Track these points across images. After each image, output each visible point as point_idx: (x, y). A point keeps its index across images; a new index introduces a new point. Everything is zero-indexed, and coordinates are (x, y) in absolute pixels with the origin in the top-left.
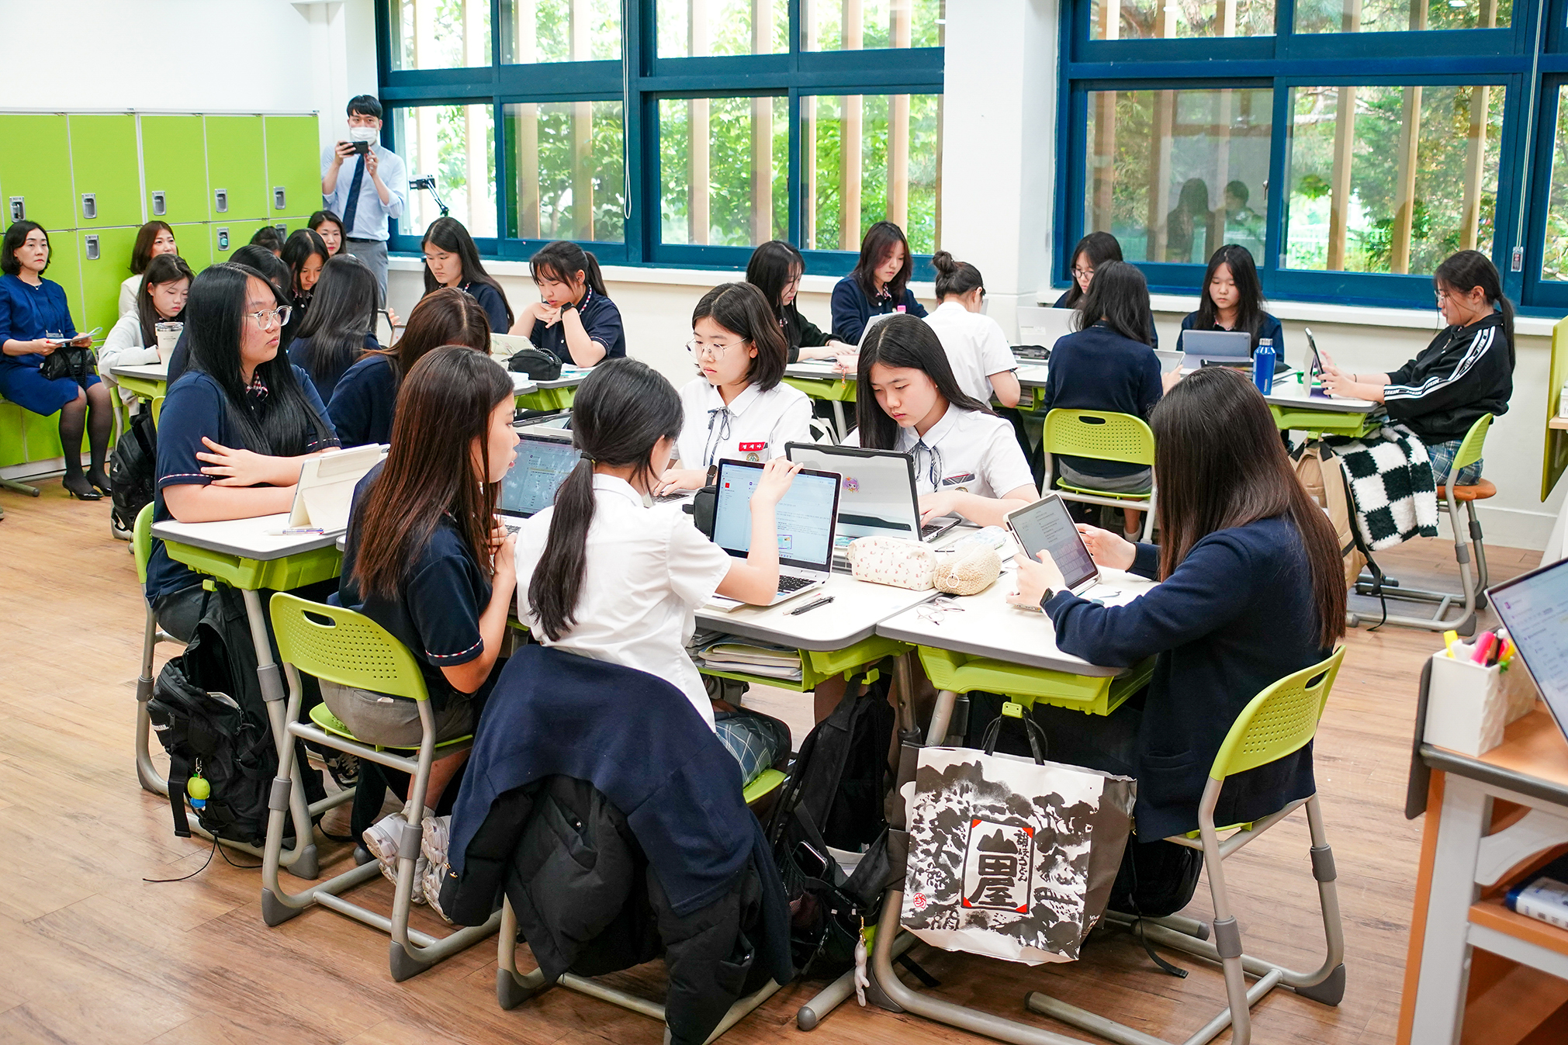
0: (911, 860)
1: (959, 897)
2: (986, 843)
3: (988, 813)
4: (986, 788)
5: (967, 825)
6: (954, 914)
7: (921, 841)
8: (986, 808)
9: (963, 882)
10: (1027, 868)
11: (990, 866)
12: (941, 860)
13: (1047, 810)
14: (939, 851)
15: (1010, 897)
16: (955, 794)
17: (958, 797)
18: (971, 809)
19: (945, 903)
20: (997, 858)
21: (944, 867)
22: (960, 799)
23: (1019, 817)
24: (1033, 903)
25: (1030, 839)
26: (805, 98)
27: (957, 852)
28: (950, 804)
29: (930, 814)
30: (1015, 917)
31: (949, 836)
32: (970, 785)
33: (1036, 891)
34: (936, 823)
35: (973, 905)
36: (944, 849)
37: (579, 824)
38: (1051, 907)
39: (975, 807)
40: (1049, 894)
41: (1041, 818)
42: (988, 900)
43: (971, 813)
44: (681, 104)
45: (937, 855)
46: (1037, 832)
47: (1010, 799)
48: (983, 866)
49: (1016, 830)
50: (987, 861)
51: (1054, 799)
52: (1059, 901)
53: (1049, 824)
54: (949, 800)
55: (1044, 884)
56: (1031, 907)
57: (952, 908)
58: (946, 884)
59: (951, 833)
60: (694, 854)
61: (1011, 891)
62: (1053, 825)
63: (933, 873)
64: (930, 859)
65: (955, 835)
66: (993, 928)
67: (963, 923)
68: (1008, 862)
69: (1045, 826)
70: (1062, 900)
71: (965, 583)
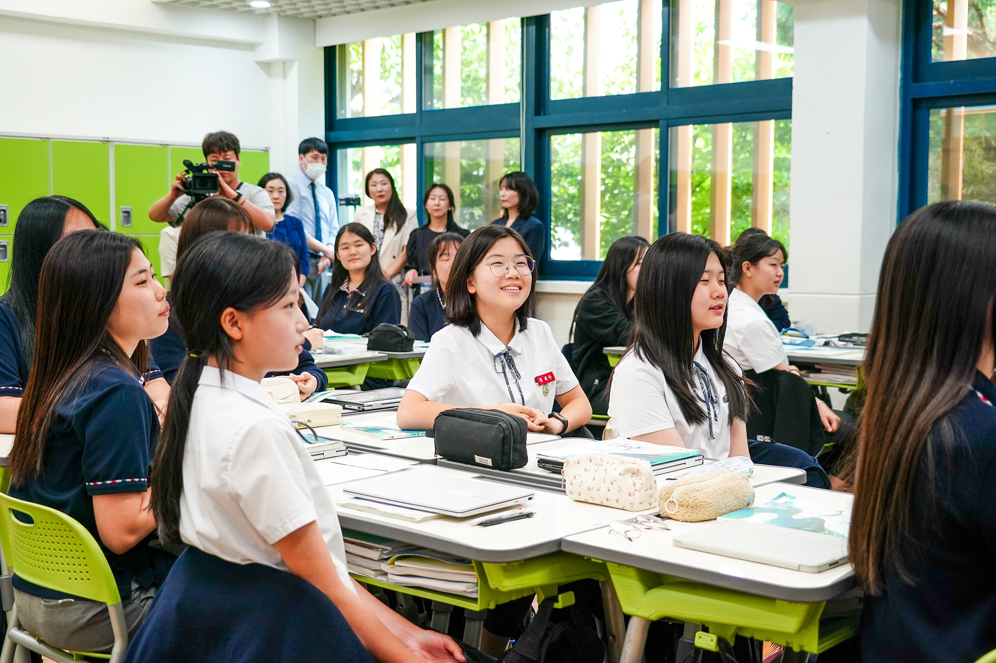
26: (674, 128)
44: (576, 138)
71: (684, 510)
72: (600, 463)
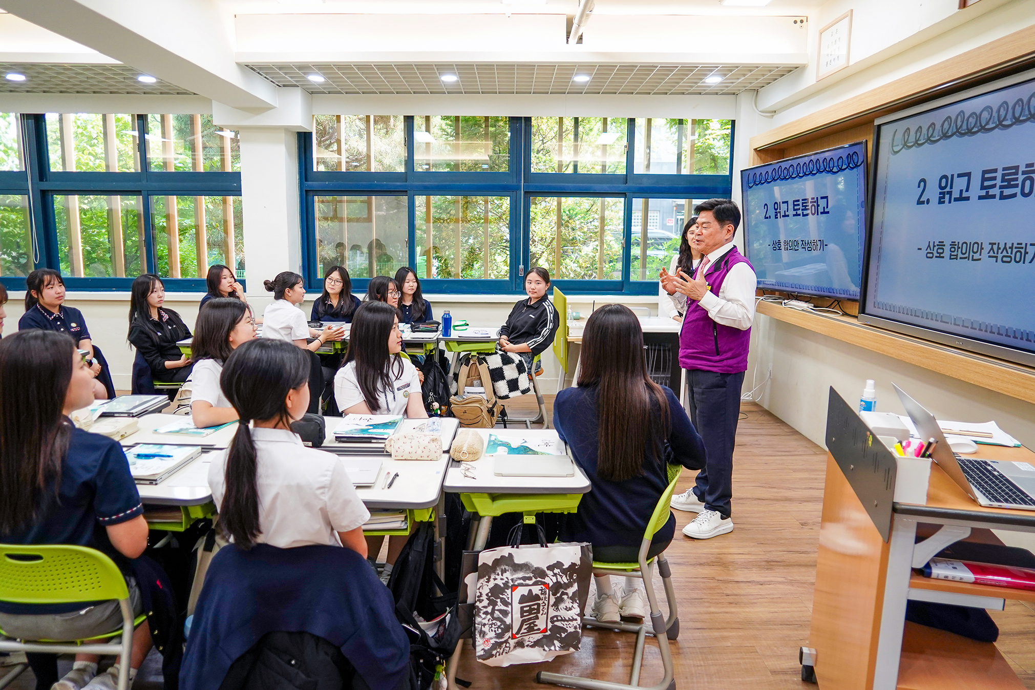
0: (478, 620)
1: (510, 634)
2: (523, 599)
3: (522, 581)
4: (517, 567)
5: (509, 591)
6: (508, 645)
7: (482, 607)
8: (520, 579)
9: (512, 625)
10: (546, 607)
11: (526, 611)
12: (495, 615)
13: (555, 572)
14: (493, 610)
15: (536, 626)
16: (498, 575)
17: (500, 576)
18: (510, 581)
19: (503, 640)
20: (530, 606)
21: (498, 619)
22: (502, 577)
23: (540, 579)
24: (550, 625)
25: (547, 591)
26: (154, 196)
27: (505, 608)
28: (496, 582)
29: (486, 590)
30: (540, 636)
31: (499, 600)
32: (507, 568)
33: (552, 618)
34: (490, 595)
35: (517, 636)
36: (496, 608)
37: (293, 662)
38: (562, 625)
39: (512, 580)
40: (559, 618)
41: (552, 577)
42: (526, 631)
43: (511, 584)
45: (492, 613)
46: (550, 586)
47: (534, 570)
48: (522, 611)
49: (539, 587)
50: (525, 609)
51: (559, 565)
52: (567, 621)
53: (557, 579)
54: (495, 579)
55: (556, 613)
56: (549, 628)
57: (506, 642)
58: (501, 628)
59: (499, 598)
60: (388, 660)
61: (537, 622)
62: (559, 579)
63: (491, 624)
64: (489, 617)
65: (501, 599)
66: (527, 646)
67: (512, 648)
68: (536, 607)
69: (555, 581)
70: (570, 620)
71: (471, 455)
72: (412, 438)
